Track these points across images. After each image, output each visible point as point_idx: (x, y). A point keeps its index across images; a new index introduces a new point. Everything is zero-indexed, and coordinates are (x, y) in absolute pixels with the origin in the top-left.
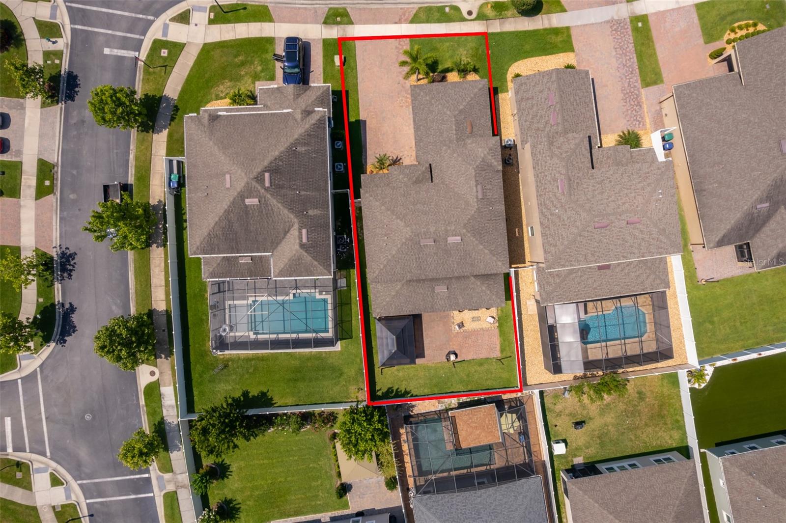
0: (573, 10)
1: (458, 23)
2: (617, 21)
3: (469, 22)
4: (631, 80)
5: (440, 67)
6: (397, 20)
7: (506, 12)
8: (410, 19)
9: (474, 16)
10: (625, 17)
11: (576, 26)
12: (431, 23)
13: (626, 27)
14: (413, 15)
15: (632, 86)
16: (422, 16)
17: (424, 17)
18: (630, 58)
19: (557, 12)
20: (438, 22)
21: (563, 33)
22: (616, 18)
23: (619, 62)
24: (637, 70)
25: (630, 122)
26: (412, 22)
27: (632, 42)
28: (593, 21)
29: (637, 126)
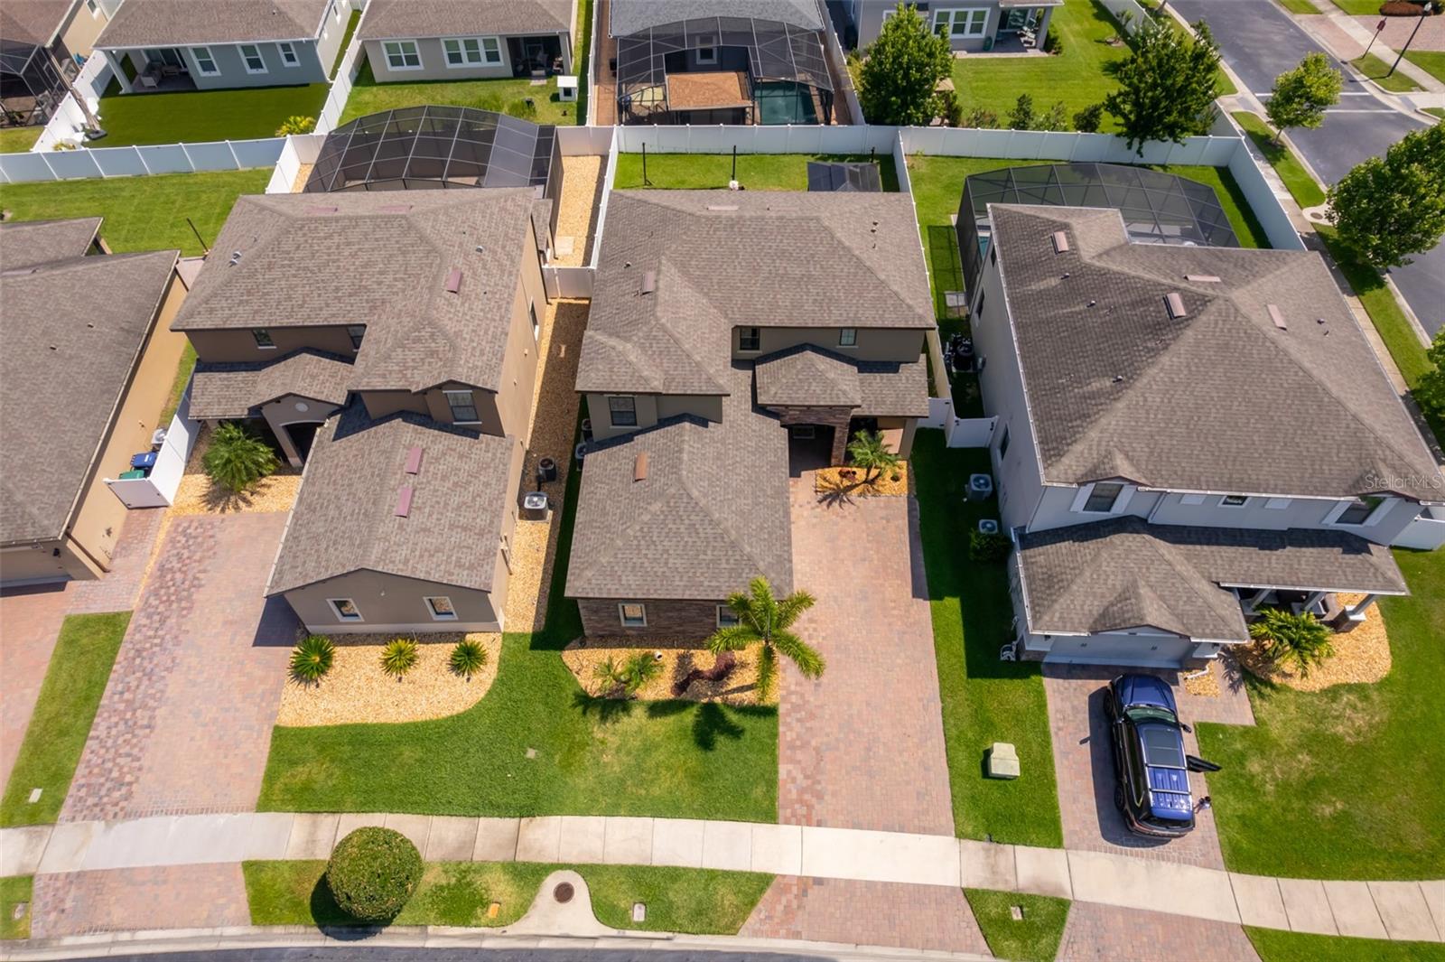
0: (222, 868)
1: (610, 861)
2: (103, 815)
3: (574, 860)
4: (151, 633)
5: (689, 717)
6: (814, 892)
7: (444, 882)
8: (769, 892)
9: (551, 882)
10: (70, 825)
11: (236, 810)
12: (702, 870)
13: (83, 792)
14: (760, 905)
15: (156, 618)
16: (731, 897)
17: (722, 890)
18: (122, 693)
19: (275, 865)
20: (676, 869)
21: (287, 790)
22: (98, 826)
23: (159, 686)
24: (119, 658)
25: (210, 533)
26: (763, 881)
27: (89, 743)
28: (174, 823)
29: (195, 524)
